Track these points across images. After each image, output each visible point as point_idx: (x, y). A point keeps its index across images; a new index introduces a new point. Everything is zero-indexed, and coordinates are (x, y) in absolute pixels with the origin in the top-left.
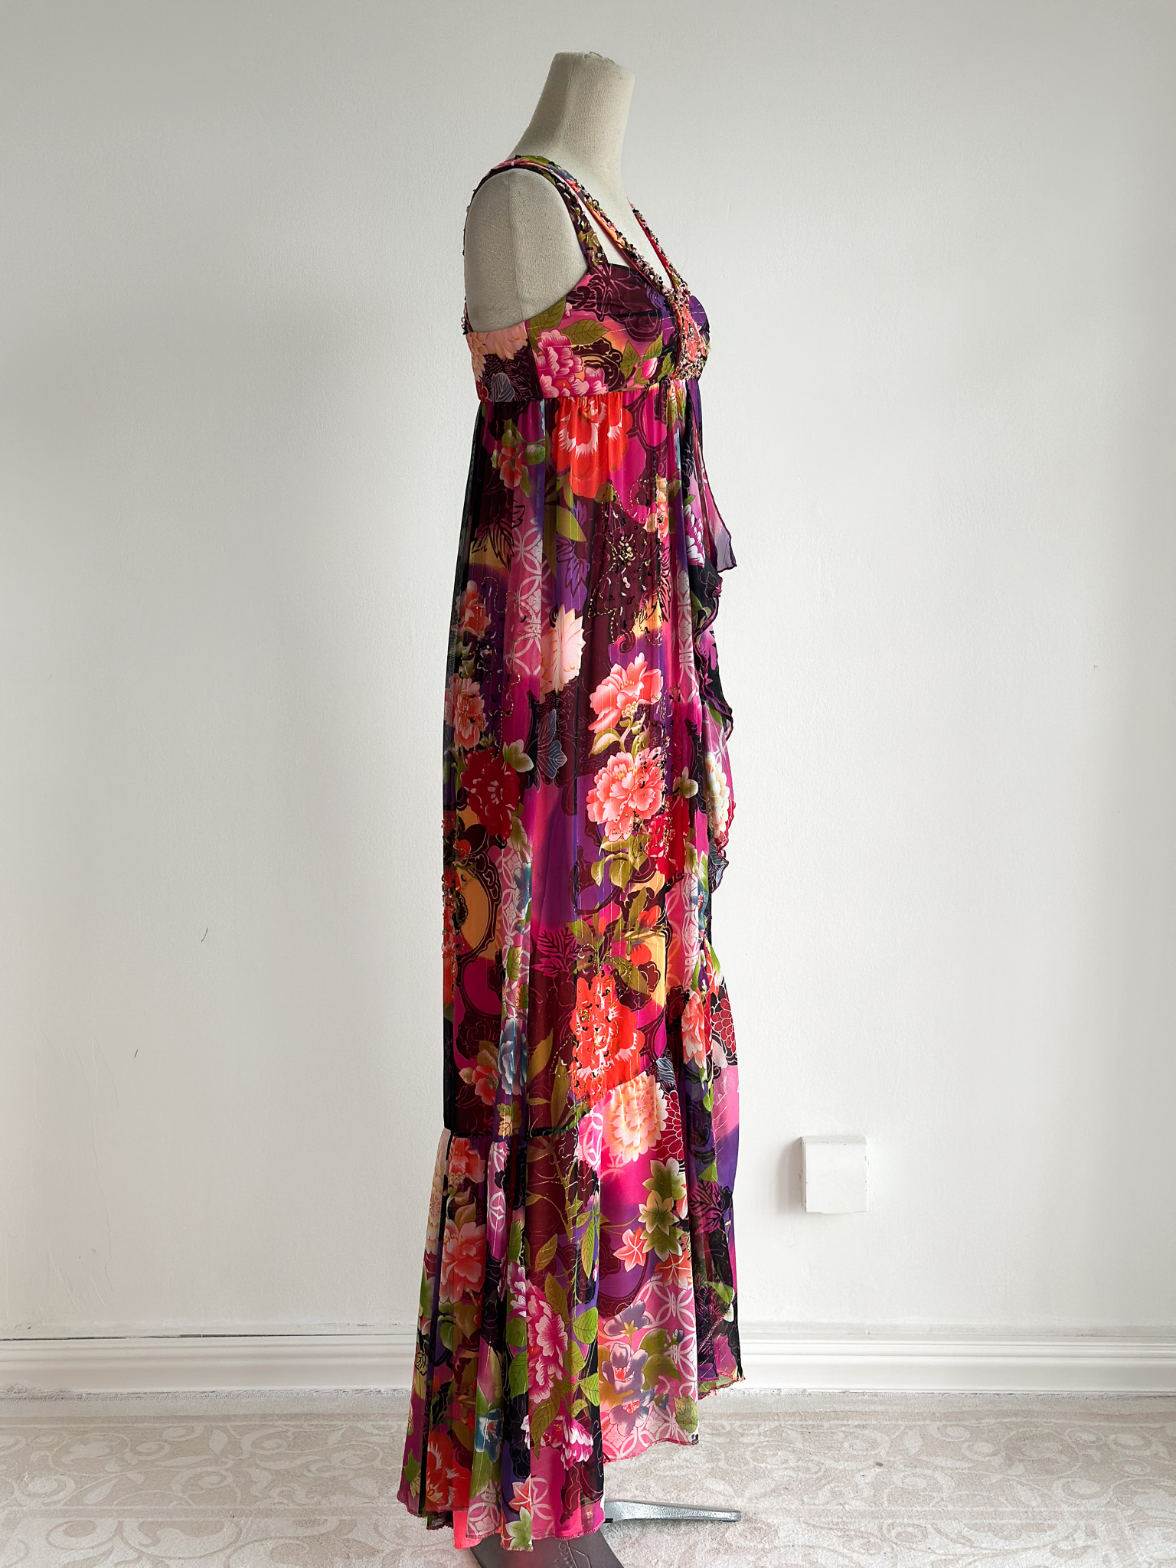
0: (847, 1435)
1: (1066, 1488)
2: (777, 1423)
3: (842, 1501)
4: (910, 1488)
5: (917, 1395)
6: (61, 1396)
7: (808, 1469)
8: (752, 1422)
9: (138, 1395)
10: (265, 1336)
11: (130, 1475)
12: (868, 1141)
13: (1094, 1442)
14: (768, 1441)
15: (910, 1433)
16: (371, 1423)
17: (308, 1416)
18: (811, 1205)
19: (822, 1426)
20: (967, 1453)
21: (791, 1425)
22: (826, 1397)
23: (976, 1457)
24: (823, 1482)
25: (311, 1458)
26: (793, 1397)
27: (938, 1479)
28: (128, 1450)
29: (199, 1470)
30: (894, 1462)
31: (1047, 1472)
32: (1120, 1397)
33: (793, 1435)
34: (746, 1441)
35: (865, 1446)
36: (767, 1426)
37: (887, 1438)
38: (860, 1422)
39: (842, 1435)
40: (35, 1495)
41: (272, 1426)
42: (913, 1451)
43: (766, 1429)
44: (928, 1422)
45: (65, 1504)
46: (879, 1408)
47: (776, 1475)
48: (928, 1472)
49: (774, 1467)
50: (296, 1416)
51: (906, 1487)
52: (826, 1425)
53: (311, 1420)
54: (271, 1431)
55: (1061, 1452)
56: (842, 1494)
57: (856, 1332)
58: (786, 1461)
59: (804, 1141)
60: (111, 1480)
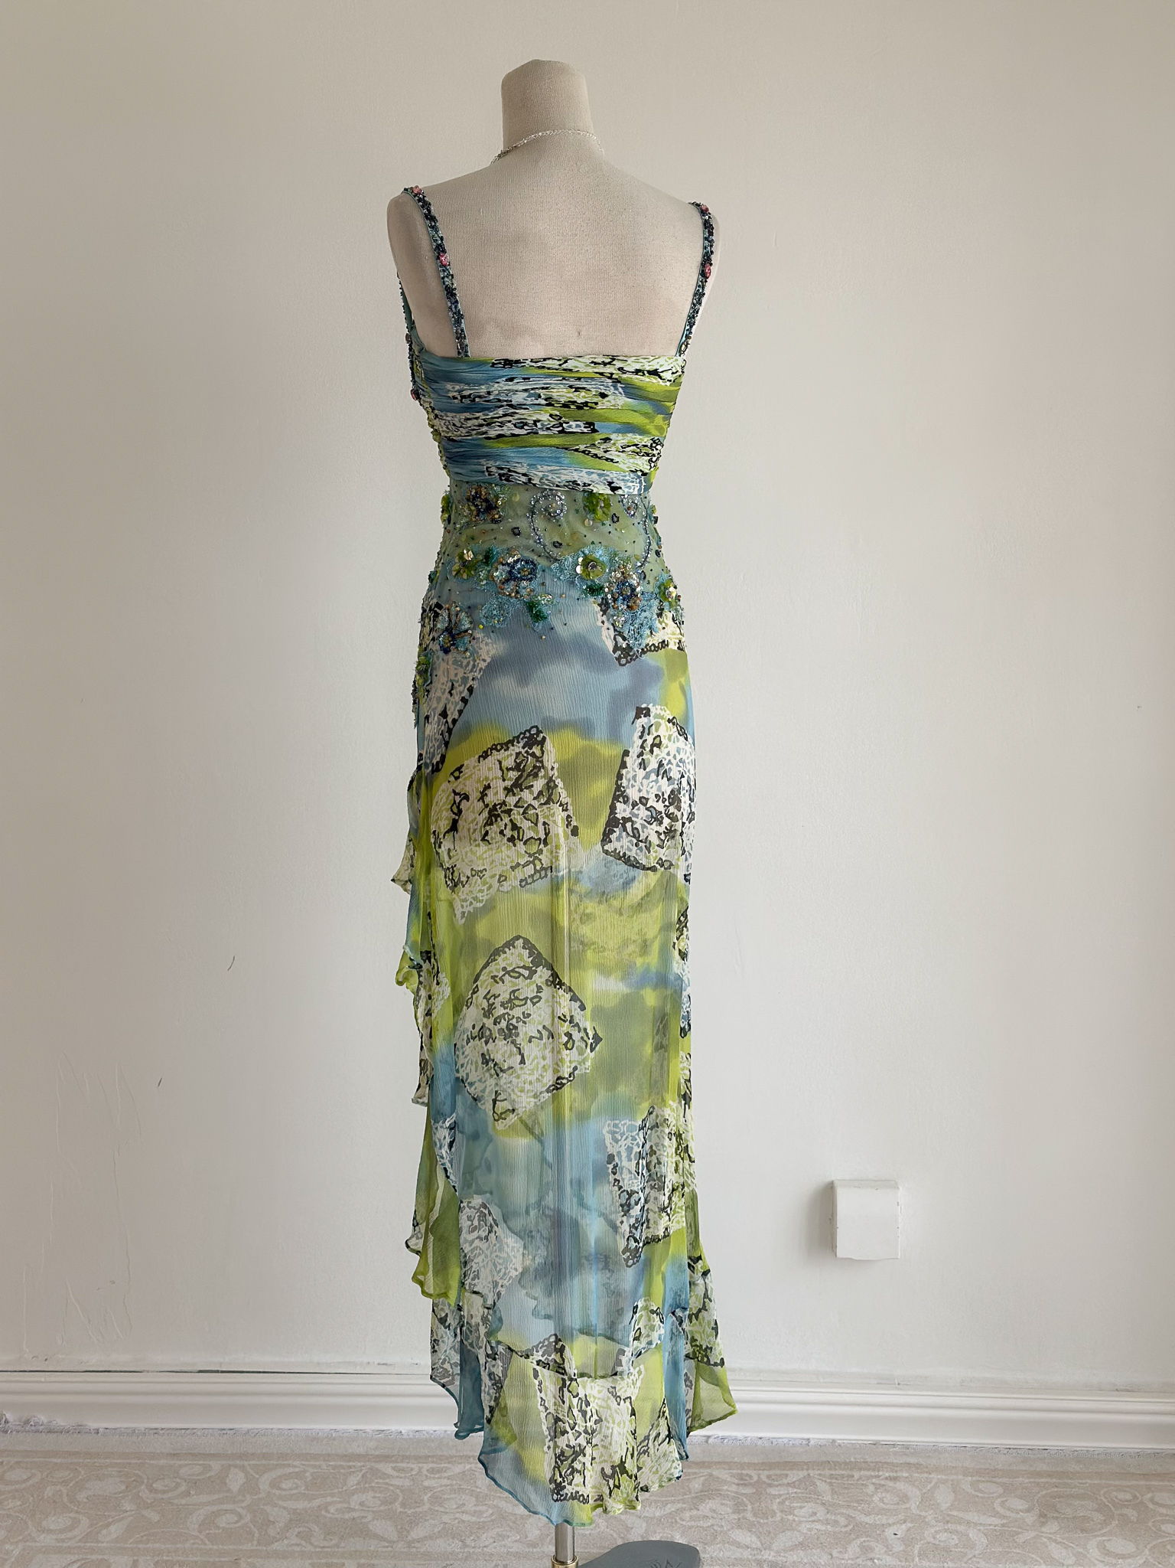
0: (878, 1487)
1: (1102, 1547)
2: (805, 1473)
3: (871, 1555)
4: (942, 1544)
5: (950, 1449)
6: (79, 1430)
7: (836, 1522)
8: (778, 1472)
9: (155, 1431)
10: (284, 1373)
11: (145, 1513)
12: (900, 1188)
13: (1130, 1501)
14: (795, 1492)
15: (942, 1487)
16: (391, 1465)
17: (328, 1457)
18: (841, 1252)
19: (853, 1476)
20: (999, 1509)
21: (820, 1475)
22: (855, 1448)
23: (1008, 1513)
24: (853, 1536)
25: (329, 1499)
26: (821, 1446)
27: (970, 1535)
28: (143, 1487)
29: (215, 1508)
30: (925, 1517)
31: (1082, 1530)
32: (1156, 1455)
33: (822, 1486)
34: (773, 1492)
35: (896, 1500)
36: (795, 1476)
37: (918, 1493)
38: (892, 1474)
39: (871, 1488)
40: (50, 1531)
41: (289, 1465)
42: (944, 1506)
43: (794, 1479)
44: (960, 1477)
45: (80, 1541)
46: (912, 1460)
47: (804, 1528)
48: (960, 1528)
49: (802, 1519)
50: (316, 1457)
51: (937, 1543)
52: (856, 1476)
53: (330, 1461)
54: (291, 1470)
55: (1096, 1510)
56: (872, 1549)
57: (886, 1382)
58: (815, 1514)
59: (836, 1183)
60: (123, 1518)
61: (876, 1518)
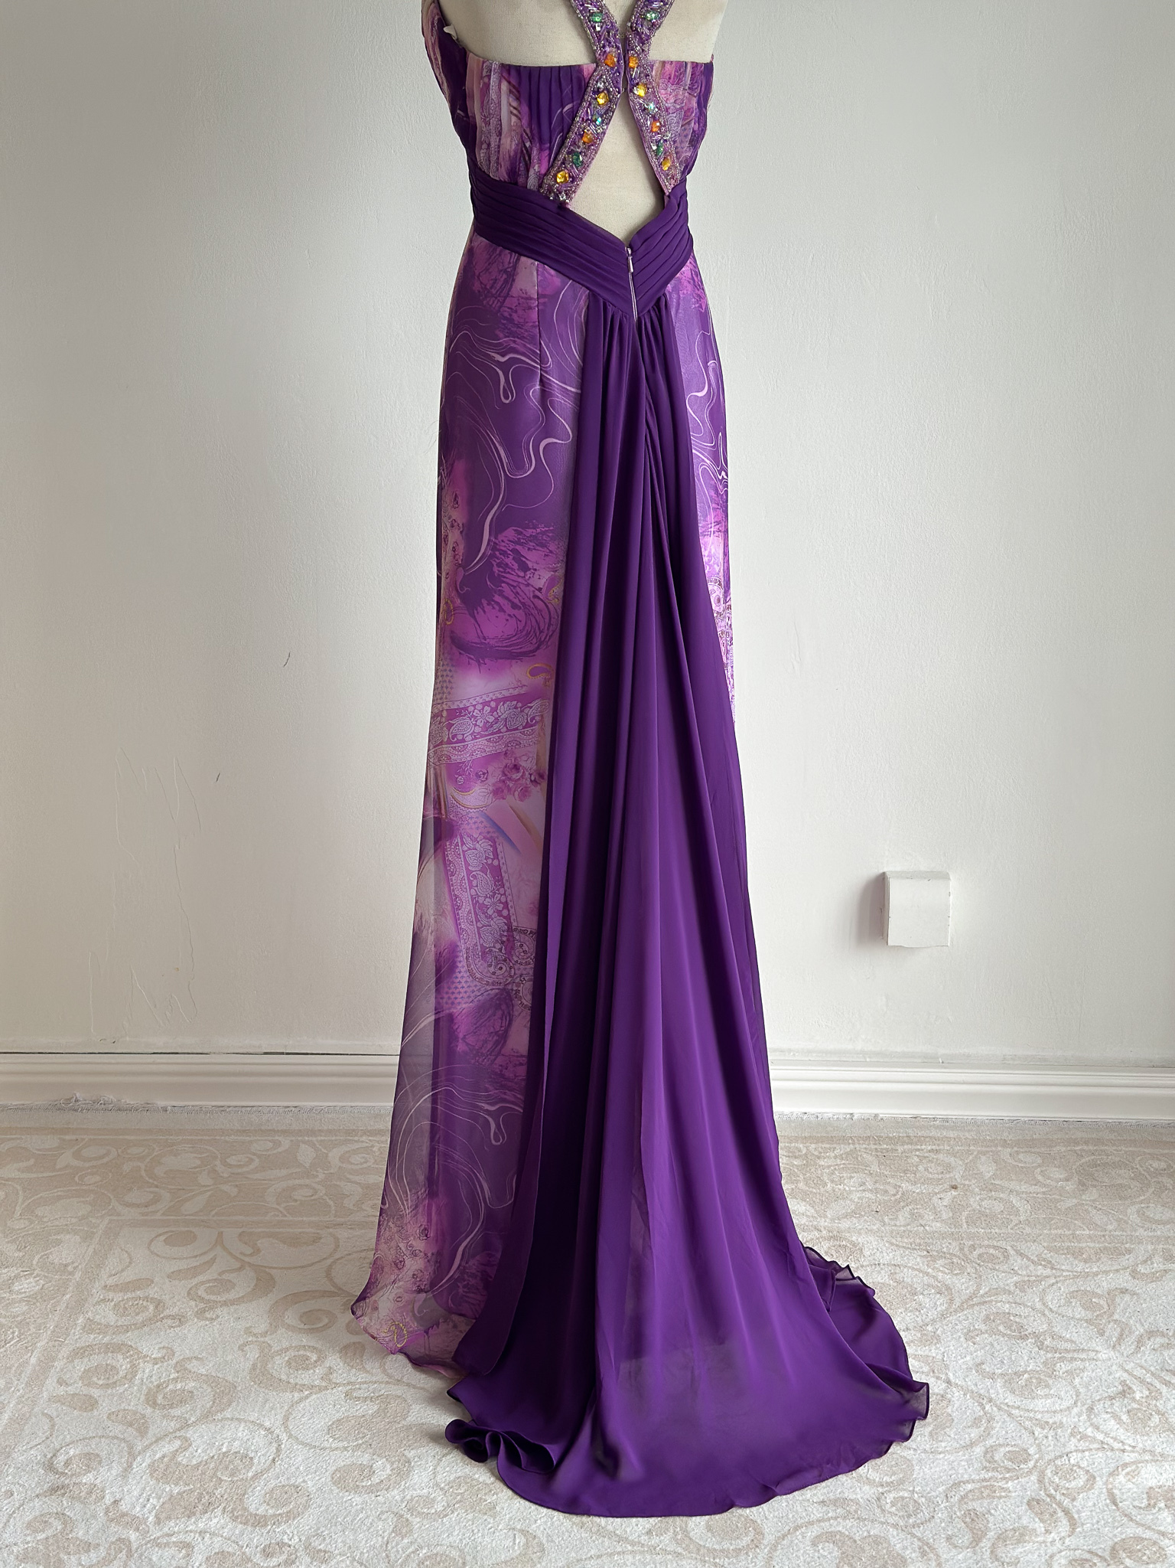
0: (922, 1158)
1: (1140, 1213)
2: (852, 1146)
3: (923, 1223)
4: (987, 1211)
5: (987, 1122)
6: (147, 1108)
7: (886, 1191)
8: (828, 1146)
9: (222, 1108)
12: (952, 877)
13: (1165, 1170)
14: (844, 1164)
15: (983, 1158)
18: (892, 940)
19: (897, 1150)
20: (1040, 1178)
21: (865, 1148)
22: (898, 1122)
23: (1049, 1182)
24: (902, 1204)
26: (866, 1122)
27: (1014, 1202)
28: (217, 1162)
29: (290, 1183)
30: (969, 1186)
31: (1121, 1197)
33: (869, 1158)
34: (822, 1163)
36: (842, 1149)
37: (961, 1163)
38: (934, 1147)
39: (916, 1158)
42: (988, 1175)
43: (842, 1152)
44: (1000, 1149)
45: (163, 1215)
46: (951, 1134)
47: (855, 1197)
48: (1004, 1196)
49: (852, 1189)
51: (983, 1209)
52: (900, 1149)
54: (356, 1146)
55: (1132, 1179)
56: (921, 1216)
57: (929, 1061)
58: (863, 1184)
59: (888, 876)
60: (203, 1192)
61: (923, 1188)
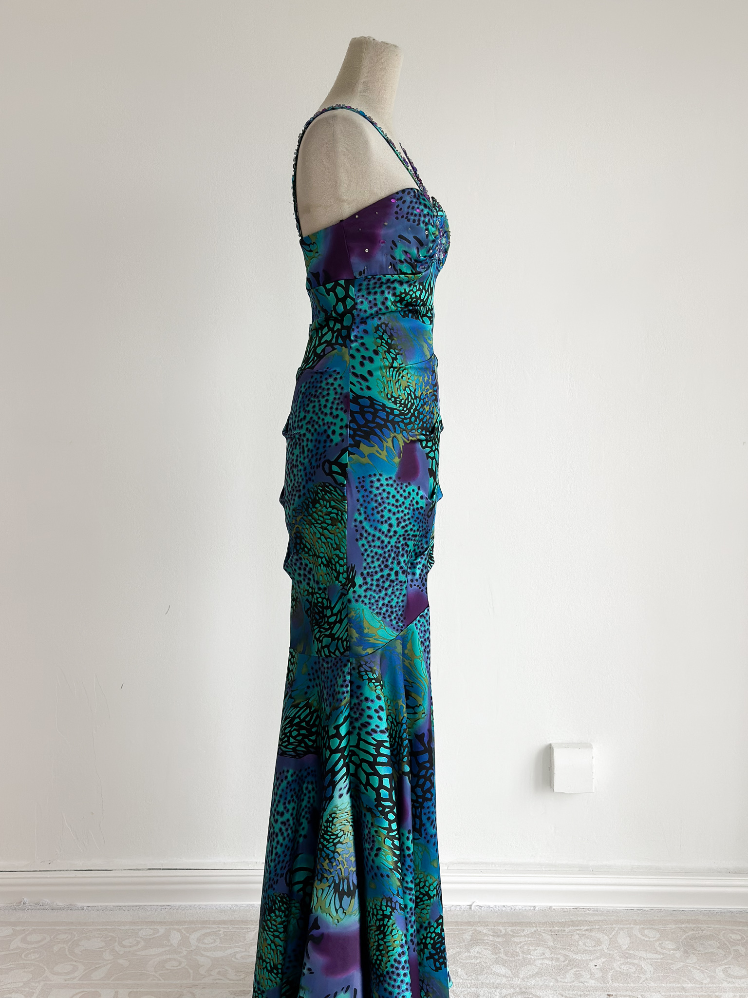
0: (581, 936)
1: (725, 971)
2: (535, 929)
3: (582, 980)
4: (625, 971)
5: (623, 911)
7: (558, 959)
8: (519, 928)
9: (120, 908)
11: (121, 961)
12: (594, 746)
13: (740, 941)
15: (622, 933)
18: (557, 788)
24: (569, 968)
26: (543, 912)
27: (642, 965)
28: (116, 944)
29: (164, 957)
30: (613, 955)
31: (712, 961)
33: (547, 937)
34: (516, 940)
35: (593, 943)
36: (528, 930)
37: (606, 937)
38: (589, 927)
39: (577, 936)
40: (59, 974)
41: (209, 928)
42: (624, 947)
43: (528, 933)
44: (632, 926)
45: (79, 980)
46: (600, 918)
47: (538, 962)
48: (636, 961)
49: (536, 957)
50: (224, 922)
51: (622, 971)
52: (567, 930)
53: (234, 925)
54: (209, 931)
55: (719, 948)
56: (581, 976)
57: (583, 870)
58: (544, 954)
59: (553, 745)
60: (106, 965)
61: (582, 956)
